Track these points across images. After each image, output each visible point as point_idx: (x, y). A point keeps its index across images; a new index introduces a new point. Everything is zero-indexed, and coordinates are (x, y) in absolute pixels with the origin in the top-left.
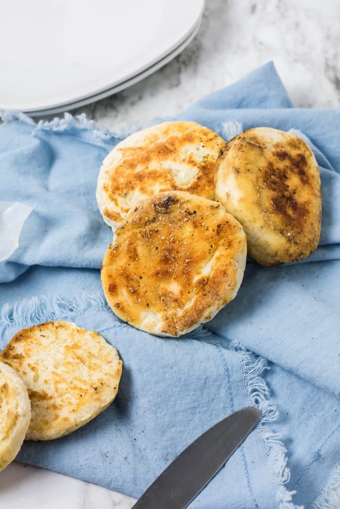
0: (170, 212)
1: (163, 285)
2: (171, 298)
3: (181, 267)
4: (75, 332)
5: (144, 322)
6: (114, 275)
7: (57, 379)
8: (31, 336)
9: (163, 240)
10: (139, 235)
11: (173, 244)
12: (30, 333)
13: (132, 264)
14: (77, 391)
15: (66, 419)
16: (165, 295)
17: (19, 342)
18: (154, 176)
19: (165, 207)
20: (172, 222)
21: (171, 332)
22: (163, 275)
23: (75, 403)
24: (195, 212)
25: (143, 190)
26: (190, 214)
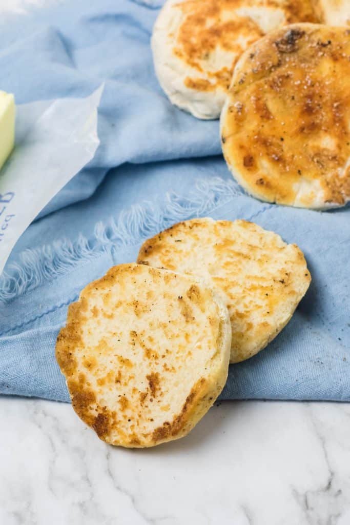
0: (298, 49)
1: (311, 143)
2: (327, 156)
3: (330, 115)
4: (219, 227)
5: (299, 196)
6: (246, 145)
7: (225, 284)
8: (163, 244)
9: (299, 86)
10: (266, 87)
11: (312, 89)
12: (159, 242)
13: (266, 126)
14: (259, 291)
15: (265, 325)
16: (318, 154)
17: (151, 256)
18: (233, 27)
19: (290, 43)
20: (303, 61)
21: (337, 201)
22: (310, 129)
23: (264, 305)
24: (330, 42)
25: (226, 46)
26: (324, 45)
